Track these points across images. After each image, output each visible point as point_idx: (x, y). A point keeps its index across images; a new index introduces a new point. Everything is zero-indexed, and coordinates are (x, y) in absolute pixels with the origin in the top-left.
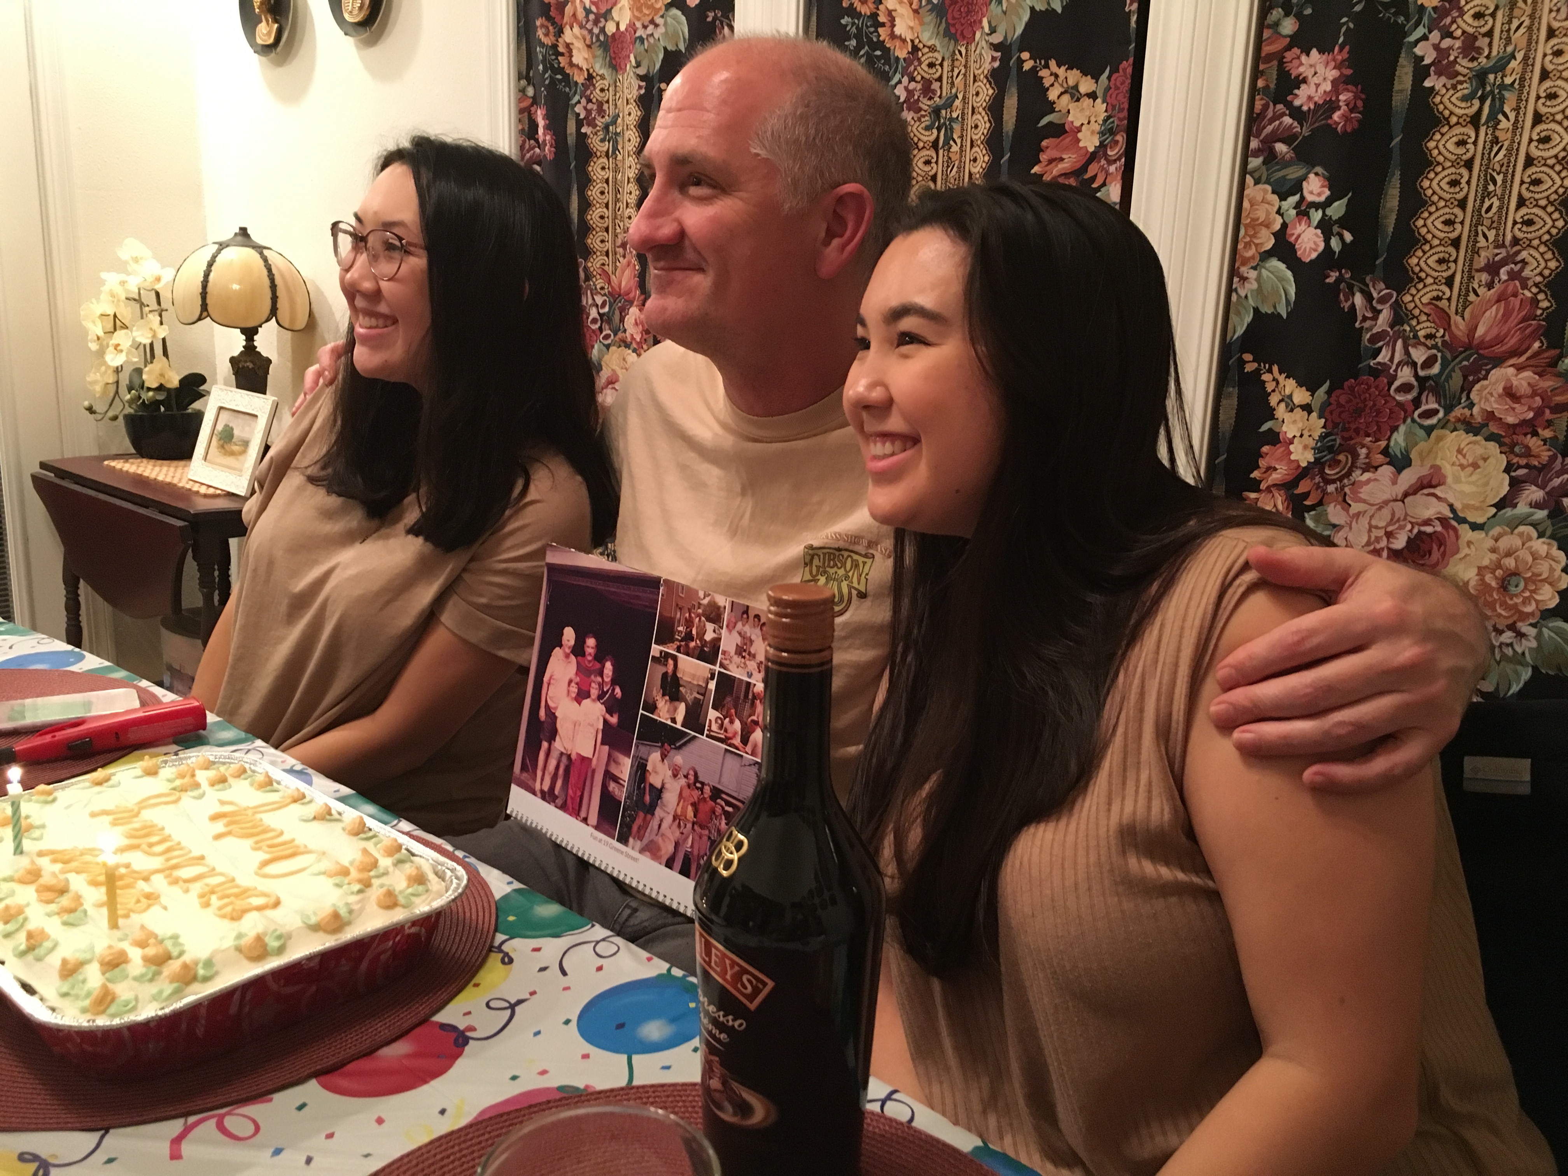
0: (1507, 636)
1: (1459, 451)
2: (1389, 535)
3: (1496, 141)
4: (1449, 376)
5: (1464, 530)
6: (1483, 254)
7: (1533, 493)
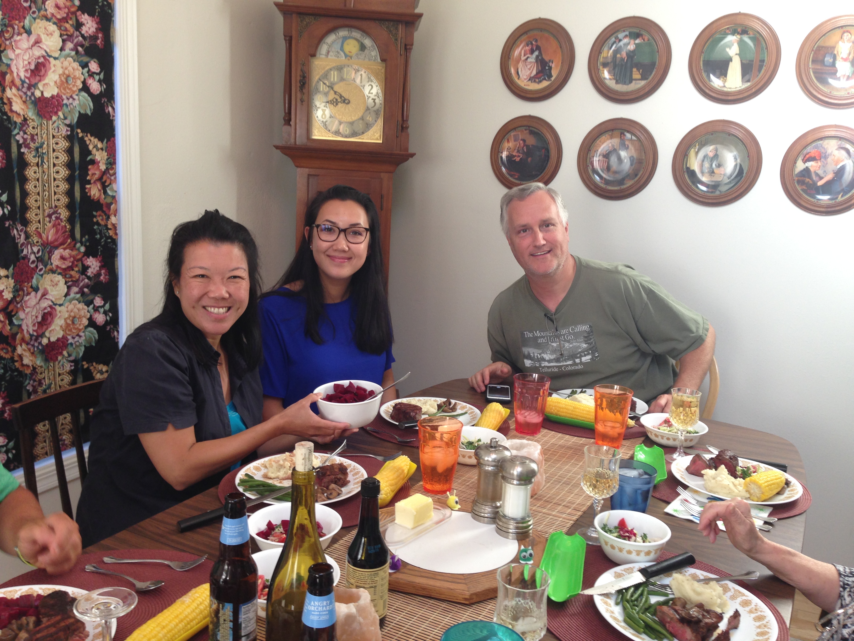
0: (77, 338)
1: (51, 281)
2: (37, 317)
3: (44, 172)
4: (44, 255)
5: (58, 308)
6: (46, 211)
7: (75, 289)
